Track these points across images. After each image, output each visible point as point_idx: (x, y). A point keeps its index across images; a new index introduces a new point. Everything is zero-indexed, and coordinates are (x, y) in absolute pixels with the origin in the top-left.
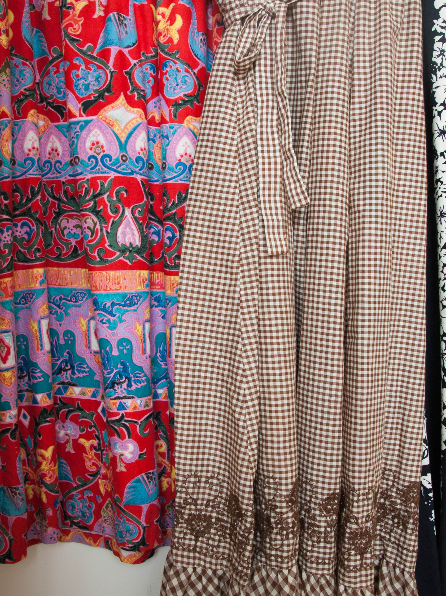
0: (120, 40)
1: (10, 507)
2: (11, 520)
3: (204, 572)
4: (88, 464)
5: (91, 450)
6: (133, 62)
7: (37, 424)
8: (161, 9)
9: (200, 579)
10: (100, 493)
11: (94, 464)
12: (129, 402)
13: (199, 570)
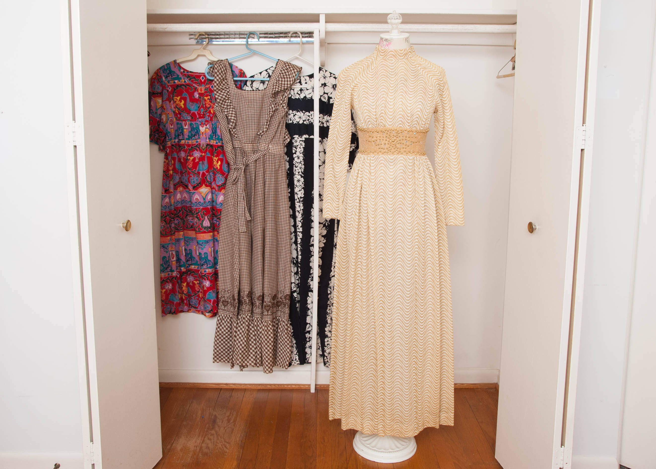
0: (203, 169)
1: (175, 299)
2: (175, 303)
3: (227, 316)
4: (196, 289)
5: (197, 284)
6: (207, 174)
7: (182, 276)
8: (215, 158)
9: (225, 318)
10: (200, 297)
11: (198, 289)
12: (207, 270)
13: (225, 315)
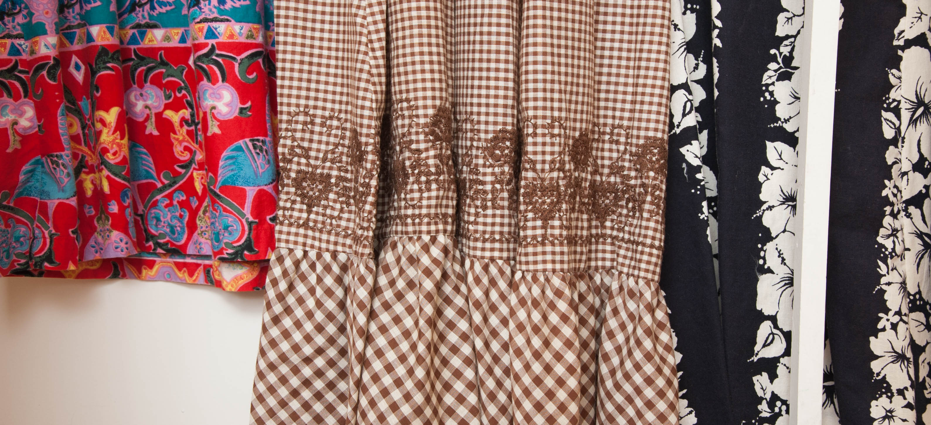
1: (51, 188)
2: (52, 205)
3: (319, 256)
4: (178, 149)
5: (182, 126)
7: (94, 73)
9: (313, 267)
10: (195, 193)
11: (186, 148)
12: (221, 28)
13: (313, 254)
